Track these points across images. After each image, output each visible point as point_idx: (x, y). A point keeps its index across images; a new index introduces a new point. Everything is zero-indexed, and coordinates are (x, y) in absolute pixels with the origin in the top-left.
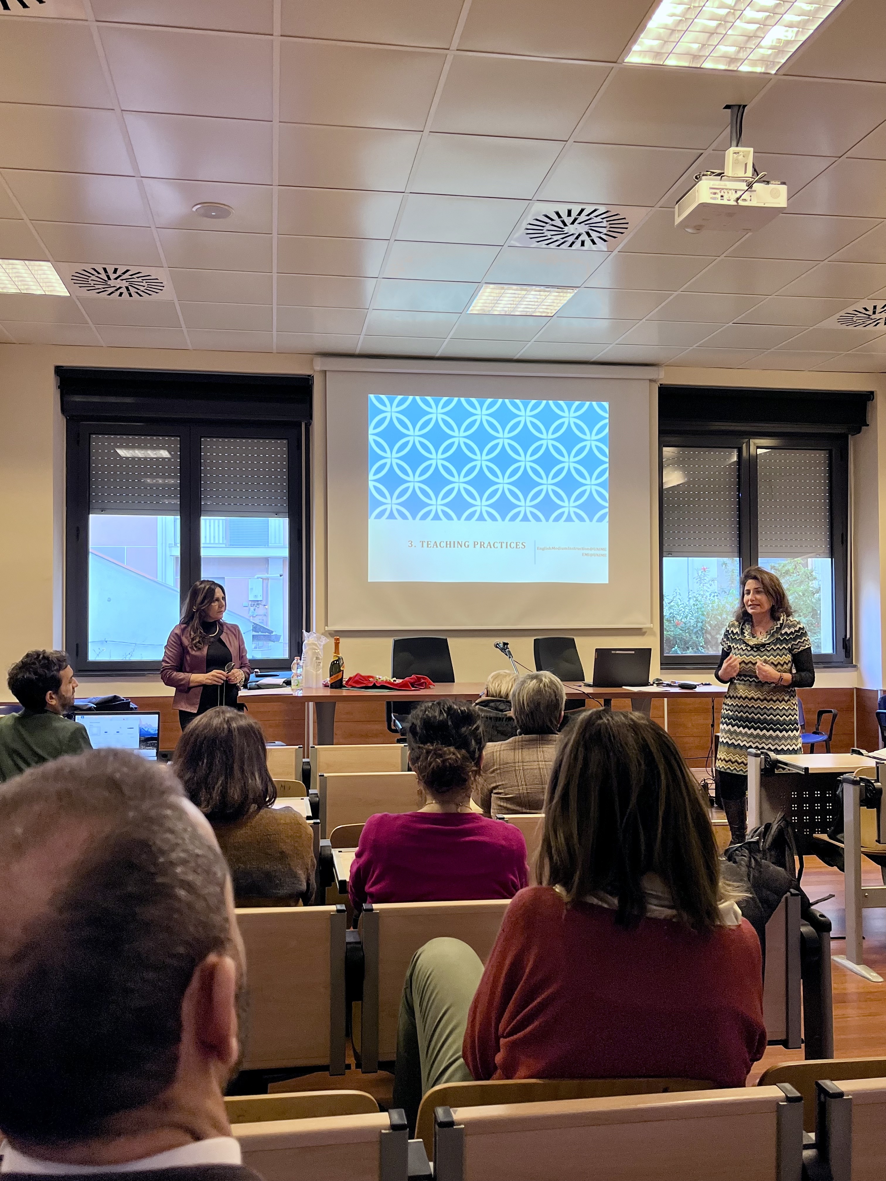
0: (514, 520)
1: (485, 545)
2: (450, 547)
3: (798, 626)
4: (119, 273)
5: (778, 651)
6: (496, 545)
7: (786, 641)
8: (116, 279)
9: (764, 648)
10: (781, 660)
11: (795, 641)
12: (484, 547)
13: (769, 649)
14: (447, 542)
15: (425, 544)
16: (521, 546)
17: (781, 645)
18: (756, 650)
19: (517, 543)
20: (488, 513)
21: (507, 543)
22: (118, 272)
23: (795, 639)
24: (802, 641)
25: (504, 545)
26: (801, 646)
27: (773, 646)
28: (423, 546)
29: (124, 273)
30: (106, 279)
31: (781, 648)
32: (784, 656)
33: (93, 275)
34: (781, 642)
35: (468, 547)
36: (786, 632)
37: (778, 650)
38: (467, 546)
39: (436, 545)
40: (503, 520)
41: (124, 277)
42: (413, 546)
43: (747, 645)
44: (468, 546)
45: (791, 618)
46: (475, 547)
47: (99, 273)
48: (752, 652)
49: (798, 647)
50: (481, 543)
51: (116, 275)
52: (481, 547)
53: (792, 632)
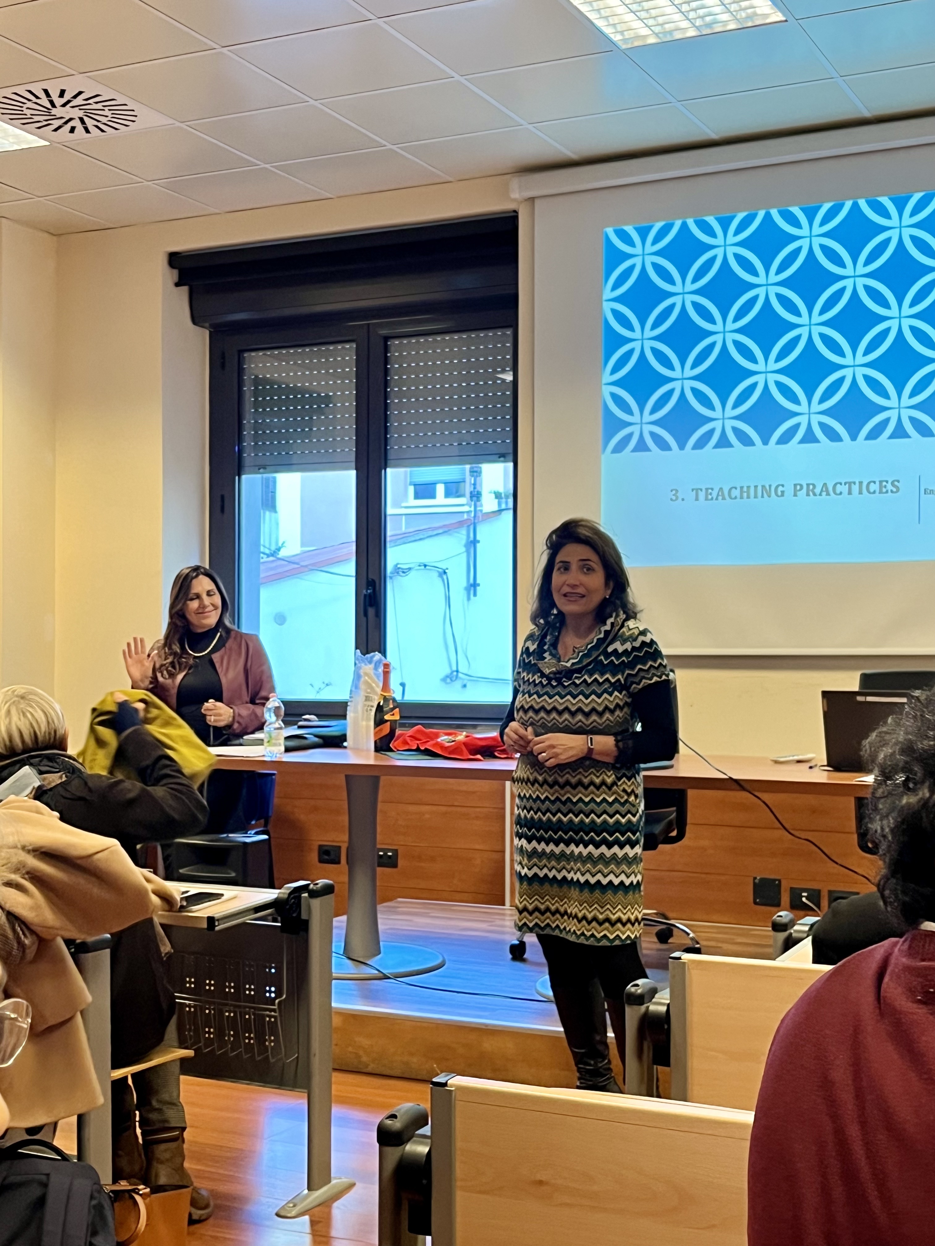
0: (875, 438)
1: (818, 491)
2: (748, 497)
3: (641, 638)
4: (67, 97)
5: (594, 687)
6: (839, 488)
7: (615, 669)
8: (64, 105)
9: (570, 680)
10: (599, 705)
11: (633, 669)
12: (815, 495)
13: (578, 682)
14: (742, 488)
15: (702, 495)
16: (890, 487)
17: (602, 675)
18: (555, 684)
19: (881, 482)
20: (823, 426)
21: (861, 483)
22: (65, 95)
23: (631, 665)
24: (646, 668)
25: (855, 488)
26: (644, 678)
27: (586, 677)
28: (697, 499)
29: (75, 97)
30: (49, 106)
31: (601, 680)
32: (605, 695)
33: (29, 100)
34: (602, 669)
35: (782, 495)
36: (615, 650)
37: (595, 683)
38: (779, 493)
39: (723, 495)
40: (854, 437)
41: (75, 102)
42: (680, 499)
43: (543, 675)
44: (783, 492)
45: (631, 623)
46: (795, 495)
47: (37, 97)
48: (548, 689)
49: (637, 680)
50: (808, 485)
51: (63, 100)
52: (808, 495)
53: (626, 650)
